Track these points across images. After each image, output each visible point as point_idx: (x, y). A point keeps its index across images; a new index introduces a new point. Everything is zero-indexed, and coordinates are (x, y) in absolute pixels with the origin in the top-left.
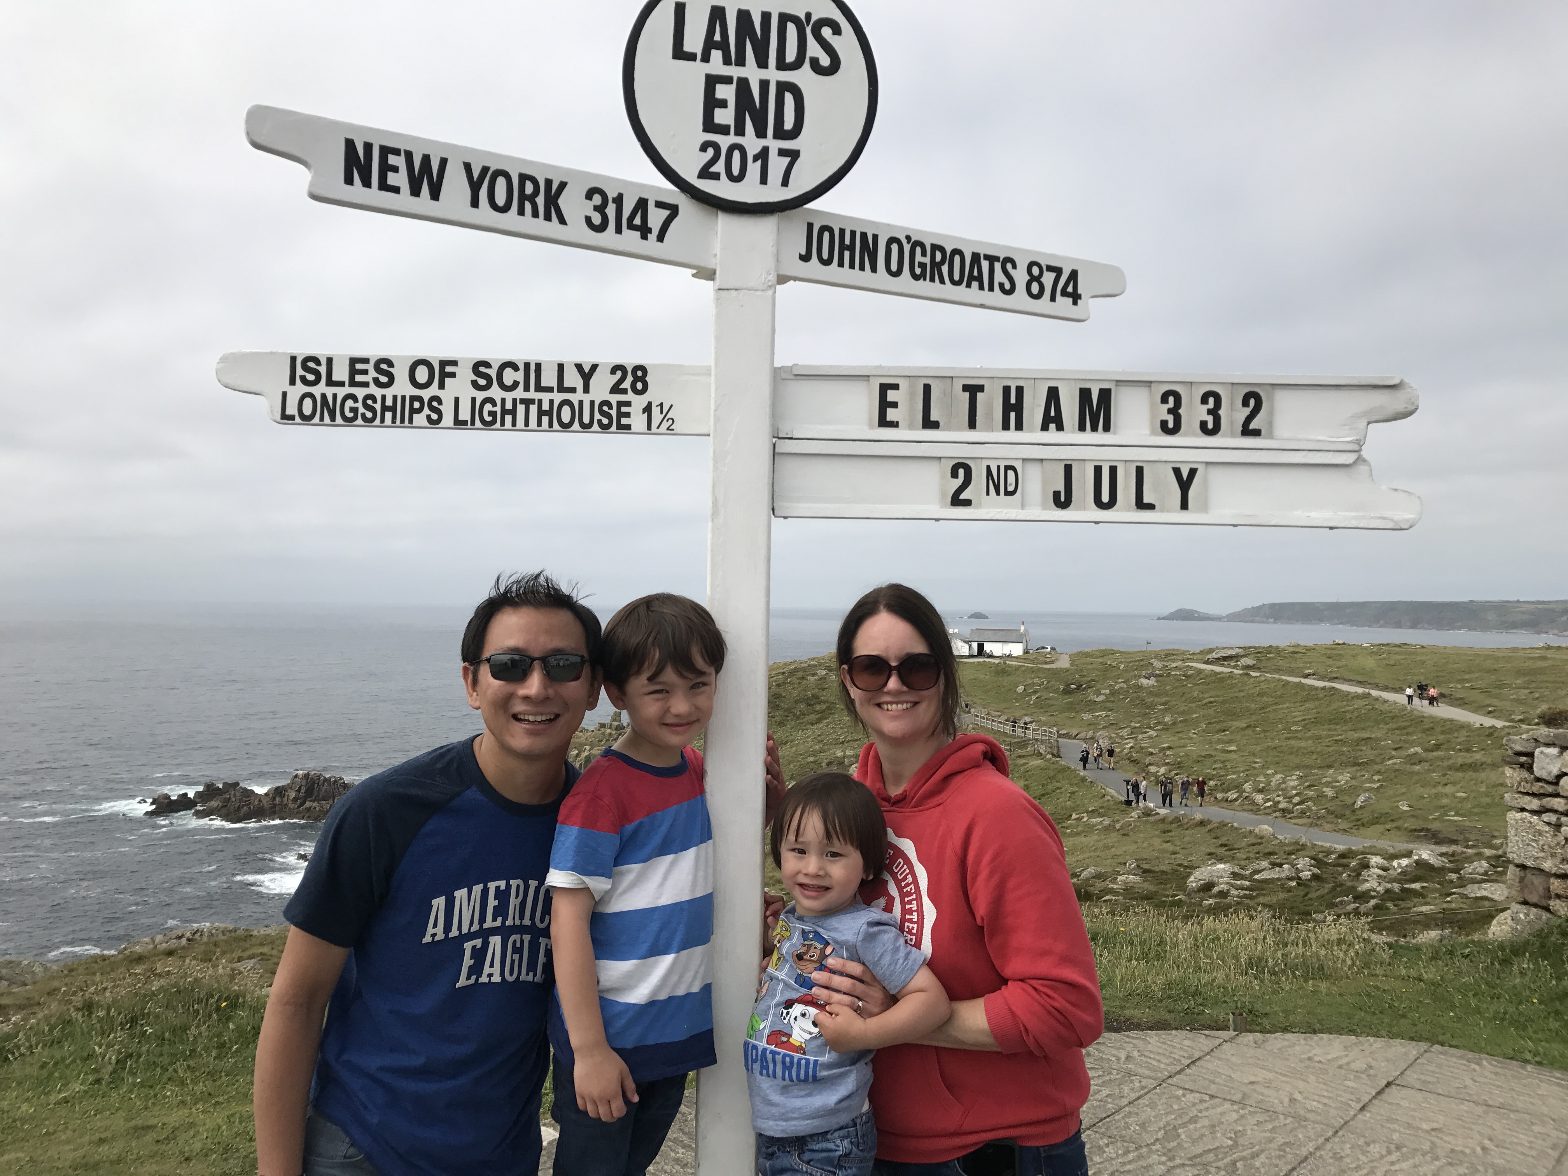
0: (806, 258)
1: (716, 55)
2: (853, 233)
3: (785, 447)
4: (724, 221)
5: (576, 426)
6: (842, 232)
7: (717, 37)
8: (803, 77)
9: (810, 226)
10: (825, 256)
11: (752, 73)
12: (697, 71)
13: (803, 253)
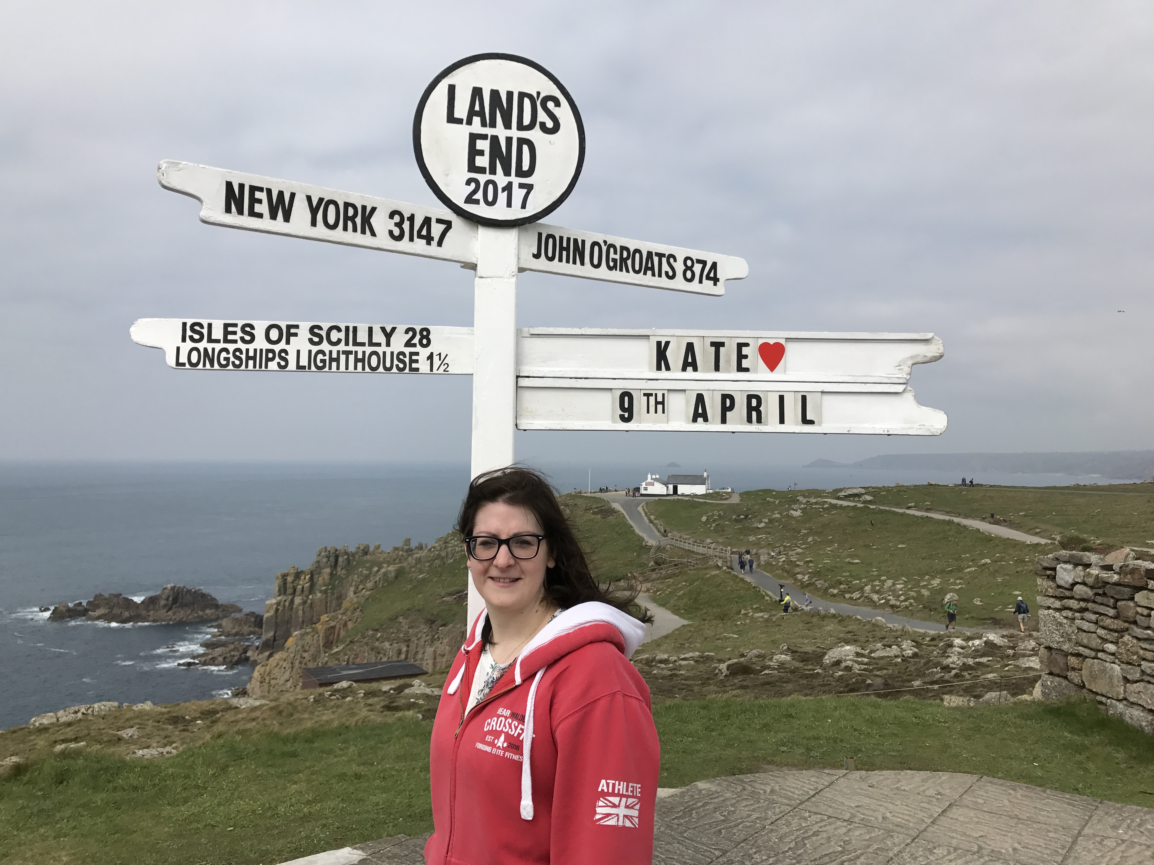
0: (537, 256)
1: (477, 120)
2: (569, 239)
3: (523, 382)
4: (483, 232)
5: (381, 369)
6: (561, 238)
7: (477, 108)
8: (535, 135)
9: (540, 235)
10: (550, 254)
11: (500, 132)
12: (463, 132)
13: (536, 253)
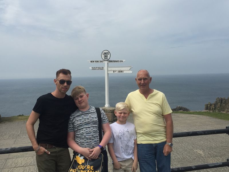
3: (108, 70)
4: (105, 61)
5: (101, 70)
8: (108, 55)
11: (106, 55)
12: (104, 55)
13: (108, 62)
